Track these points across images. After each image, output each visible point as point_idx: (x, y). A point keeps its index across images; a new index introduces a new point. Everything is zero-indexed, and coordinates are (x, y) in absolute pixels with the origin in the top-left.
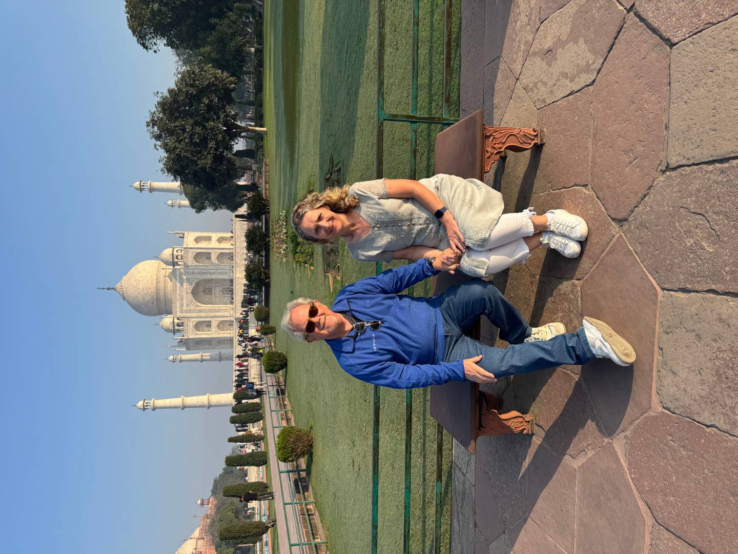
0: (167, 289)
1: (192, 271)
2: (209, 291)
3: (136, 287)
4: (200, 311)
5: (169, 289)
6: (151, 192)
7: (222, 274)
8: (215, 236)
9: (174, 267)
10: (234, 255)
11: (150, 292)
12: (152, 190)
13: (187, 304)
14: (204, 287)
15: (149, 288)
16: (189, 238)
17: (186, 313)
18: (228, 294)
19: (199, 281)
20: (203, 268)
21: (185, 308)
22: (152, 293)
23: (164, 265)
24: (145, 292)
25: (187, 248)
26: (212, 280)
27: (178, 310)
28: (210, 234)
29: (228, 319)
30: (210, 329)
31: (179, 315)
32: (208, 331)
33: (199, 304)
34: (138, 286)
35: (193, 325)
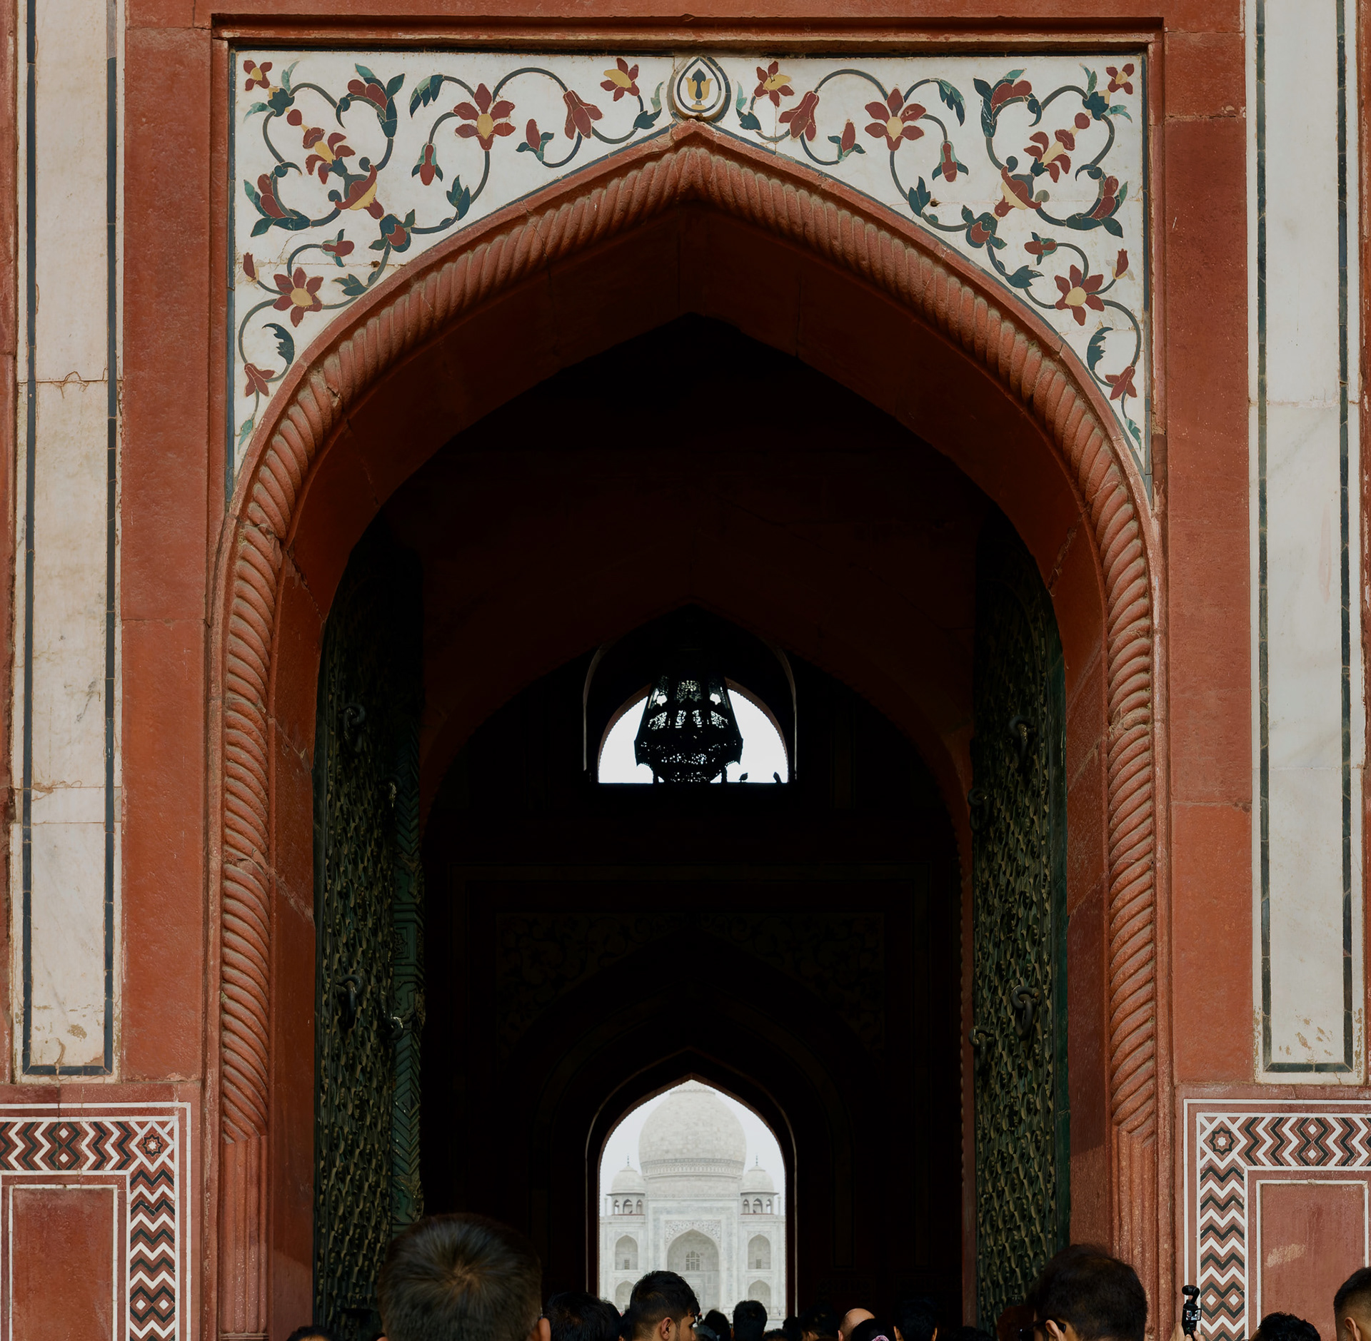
1: (735, 1231)
2: (693, 1263)
4: (656, 1247)
7: (730, 1292)
9: (741, 1195)
11: (689, 1147)
13: (671, 1221)
14: (702, 1254)
17: (655, 1220)
19: (713, 1245)
20: (741, 1253)
21: (664, 1217)
24: (690, 1137)
25: (778, 1222)
26: (717, 1271)
27: (661, 1204)
30: (621, 1266)
31: (651, 1206)
32: (617, 1264)
33: (669, 1244)
35: (630, 1233)
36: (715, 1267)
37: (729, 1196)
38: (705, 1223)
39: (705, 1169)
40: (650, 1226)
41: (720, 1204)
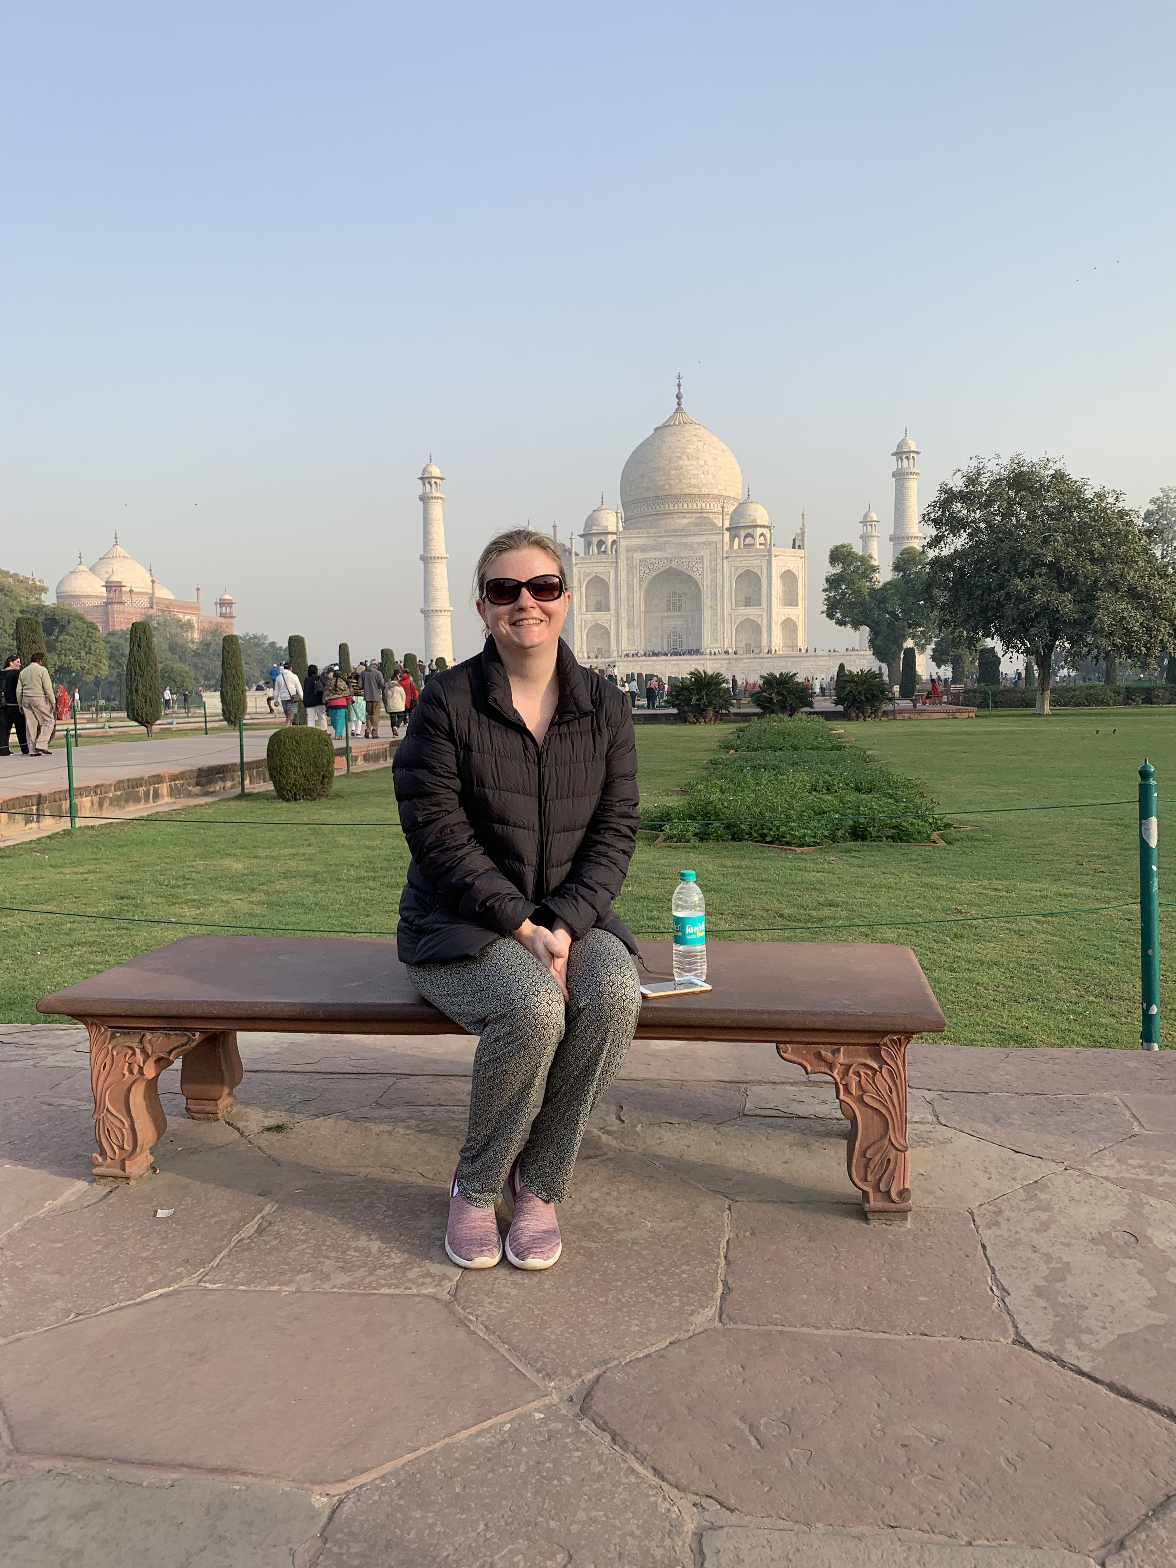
0: (679, 518)
1: (719, 567)
2: (674, 605)
3: (684, 453)
4: (630, 587)
5: (678, 521)
6: (894, 475)
7: (714, 631)
8: (797, 613)
9: (728, 529)
10: (757, 656)
11: (671, 482)
12: (900, 476)
13: (646, 560)
14: (685, 593)
15: (680, 481)
16: (793, 559)
17: (627, 559)
18: (669, 646)
19: (696, 583)
20: (726, 590)
21: (638, 556)
22: (671, 486)
23: (730, 509)
24: (673, 472)
25: (770, 555)
26: (699, 609)
27: (635, 542)
28: (801, 602)
29: (613, 647)
30: (592, 609)
31: (623, 543)
32: (587, 606)
33: (646, 583)
34: (685, 457)
35: (601, 573)
36: (698, 607)
37: (712, 530)
38: (685, 560)
39: (690, 505)
40: (623, 564)
41: (702, 539)
